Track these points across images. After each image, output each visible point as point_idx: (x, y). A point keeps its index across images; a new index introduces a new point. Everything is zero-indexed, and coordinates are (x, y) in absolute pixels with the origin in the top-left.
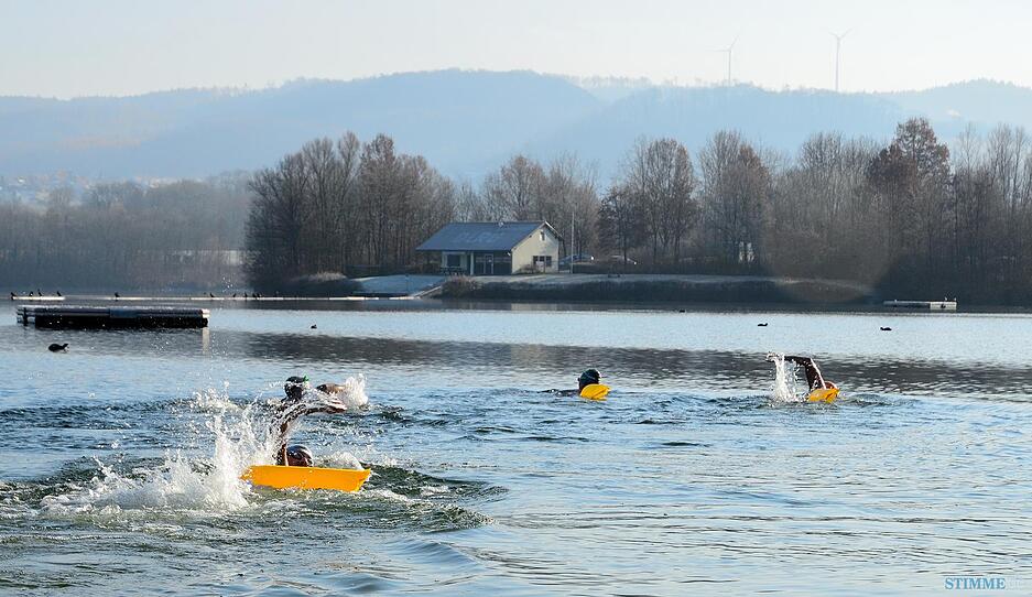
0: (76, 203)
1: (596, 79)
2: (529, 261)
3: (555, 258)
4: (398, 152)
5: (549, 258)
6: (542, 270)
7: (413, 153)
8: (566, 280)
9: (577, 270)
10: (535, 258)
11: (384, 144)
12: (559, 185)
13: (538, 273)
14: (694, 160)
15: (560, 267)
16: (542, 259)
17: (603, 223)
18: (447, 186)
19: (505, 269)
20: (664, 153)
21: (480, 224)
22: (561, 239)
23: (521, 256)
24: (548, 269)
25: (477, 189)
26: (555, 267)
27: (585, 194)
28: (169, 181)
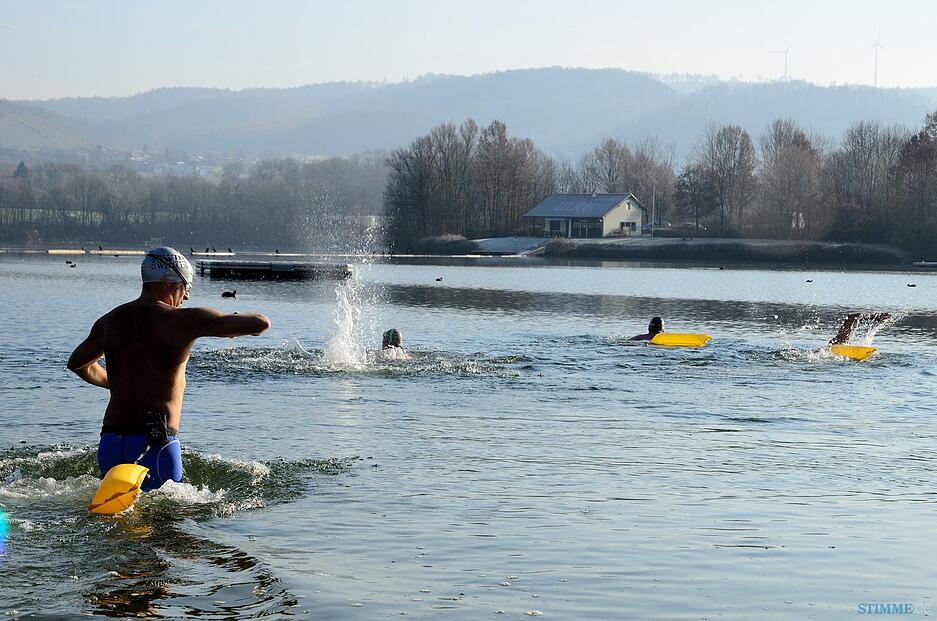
0: (244, 176)
1: (675, 76)
2: (617, 226)
3: (639, 223)
4: (509, 135)
5: (634, 224)
6: (628, 233)
7: (522, 136)
8: (648, 242)
9: (657, 234)
10: (622, 224)
11: (498, 129)
12: (642, 163)
13: (625, 236)
14: (755, 143)
15: (643, 232)
16: (628, 224)
17: (680, 195)
18: (550, 163)
19: (597, 232)
20: (731, 139)
21: (576, 195)
22: (644, 209)
23: (611, 222)
24: (632, 233)
25: (575, 166)
26: (638, 231)
27: (664, 172)
28: (320, 158)
